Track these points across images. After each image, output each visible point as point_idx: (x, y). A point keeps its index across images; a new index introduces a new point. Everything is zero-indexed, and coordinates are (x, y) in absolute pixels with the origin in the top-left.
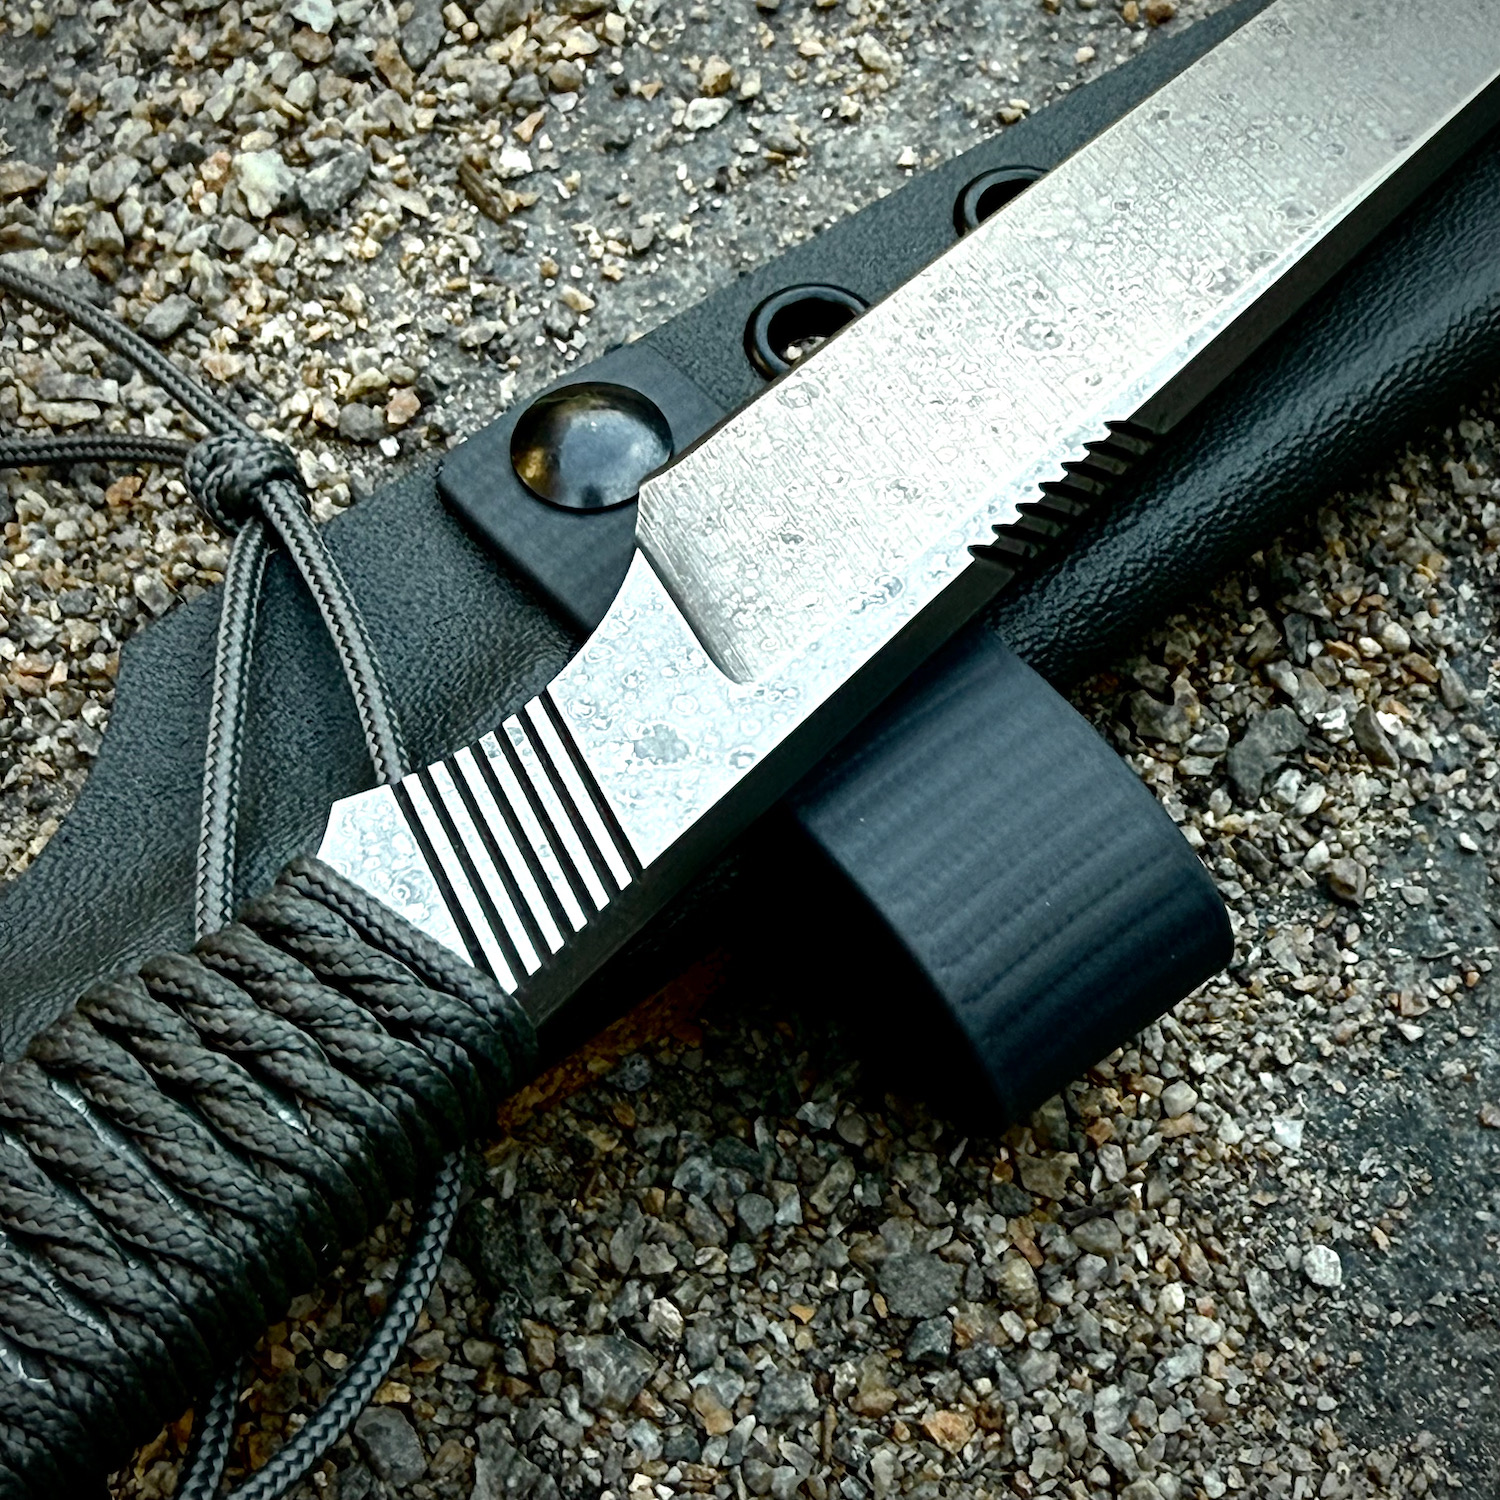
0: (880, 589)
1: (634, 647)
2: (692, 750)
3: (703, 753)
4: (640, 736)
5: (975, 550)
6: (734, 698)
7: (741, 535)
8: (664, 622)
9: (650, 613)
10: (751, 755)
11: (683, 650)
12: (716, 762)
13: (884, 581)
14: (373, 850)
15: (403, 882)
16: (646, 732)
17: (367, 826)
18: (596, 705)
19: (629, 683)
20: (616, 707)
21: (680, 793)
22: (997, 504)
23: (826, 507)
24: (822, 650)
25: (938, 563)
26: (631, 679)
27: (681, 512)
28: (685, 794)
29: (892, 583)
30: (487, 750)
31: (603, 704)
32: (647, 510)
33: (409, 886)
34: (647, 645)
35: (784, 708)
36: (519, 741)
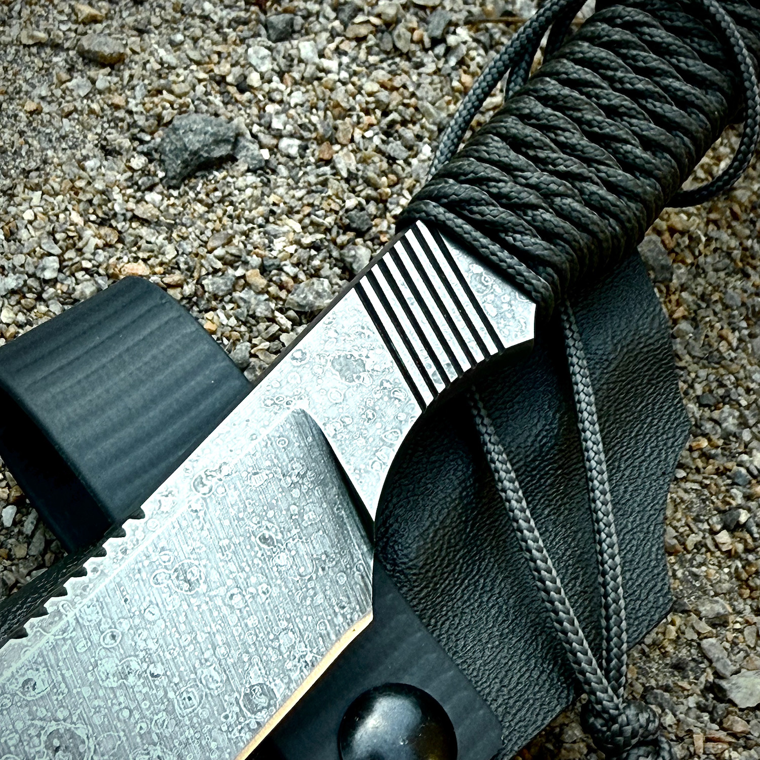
0: (209, 483)
1: (371, 440)
2: (329, 364)
3: (323, 361)
4: (362, 374)
5: (139, 515)
6: (305, 400)
7: (302, 549)
8: (353, 459)
9: (362, 467)
10: (294, 358)
11: (339, 437)
12: (314, 355)
13: (206, 489)
14: (506, 307)
15: (486, 286)
16: (359, 377)
17: (512, 322)
18: (391, 398)
19: (371, 415)
20: (378, 396)
21: (336, 335)
22: (120, 555)
23: (243, 570)
24: (248, 435)
25: (167, 503)
26: (370, 416)
27: (343, 580)
28: (332, 334)
29: (200, 488)
30: (453, 369)
31: (386, 399)
32: (366, 585)
33: (483, 284)
34: (362, 440)
35: (273, 391)
36: (434, 374)
